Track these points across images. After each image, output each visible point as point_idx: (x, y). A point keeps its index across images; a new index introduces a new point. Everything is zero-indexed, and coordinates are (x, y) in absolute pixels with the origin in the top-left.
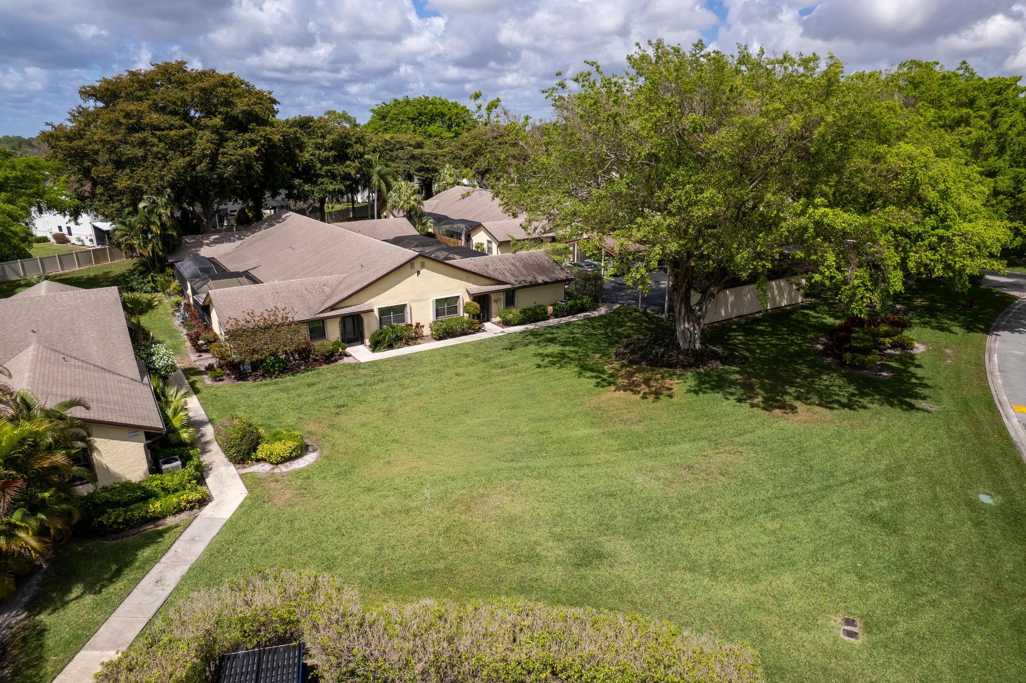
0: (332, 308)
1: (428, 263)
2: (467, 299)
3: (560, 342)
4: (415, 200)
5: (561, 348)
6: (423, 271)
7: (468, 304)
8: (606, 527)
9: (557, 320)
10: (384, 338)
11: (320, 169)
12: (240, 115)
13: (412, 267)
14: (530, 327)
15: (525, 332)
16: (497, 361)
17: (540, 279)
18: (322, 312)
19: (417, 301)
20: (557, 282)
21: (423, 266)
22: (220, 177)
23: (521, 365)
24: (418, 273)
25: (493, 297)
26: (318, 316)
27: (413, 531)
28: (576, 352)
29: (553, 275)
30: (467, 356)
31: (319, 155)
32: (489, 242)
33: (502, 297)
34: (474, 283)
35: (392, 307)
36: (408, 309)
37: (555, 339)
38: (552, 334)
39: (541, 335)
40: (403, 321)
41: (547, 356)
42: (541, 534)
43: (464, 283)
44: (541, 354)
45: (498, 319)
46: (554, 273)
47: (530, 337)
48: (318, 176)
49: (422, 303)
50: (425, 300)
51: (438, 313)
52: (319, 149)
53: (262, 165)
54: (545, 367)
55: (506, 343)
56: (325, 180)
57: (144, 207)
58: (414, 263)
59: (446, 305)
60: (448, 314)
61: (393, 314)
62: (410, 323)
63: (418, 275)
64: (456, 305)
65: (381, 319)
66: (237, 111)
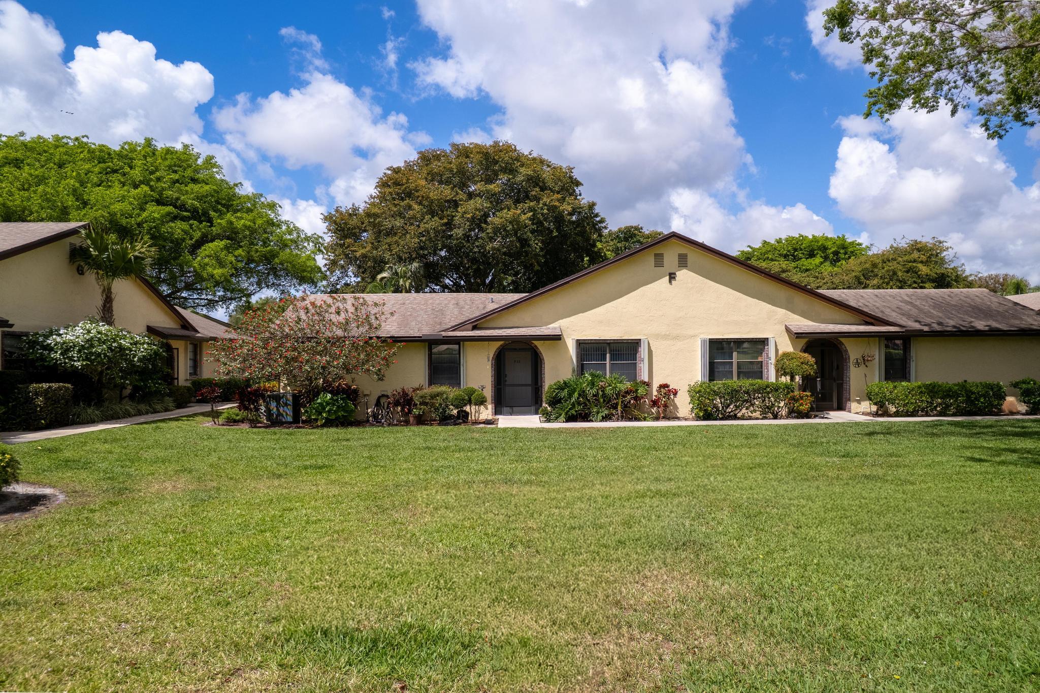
0: (479, 325)
1: (693, 255)
2: (786, 346)
6: (683, 275)
7: (788, 356)
10: (570, 394)
13: (659, 260)
18: (453, 329)
19: (666, 337)
21: (683, 262)
24: (672, 277)
26: (444, 334)
33: (877, 353)
34: (805, 315)
35: (609, 342)
36: (643, 352)
40: (634, 376)
43: (781, 312)
49: (678, 344)
50: (684, 336)
51: (715, 371)
57: (382, 279)
58: (662, 255)
59: (735, 354)
60: (739, 378)
61: (611, 360)
62: (646, 380)
63: (670, 282)
64: (760, 359)
65: (582, 365)
66: (520, 178)
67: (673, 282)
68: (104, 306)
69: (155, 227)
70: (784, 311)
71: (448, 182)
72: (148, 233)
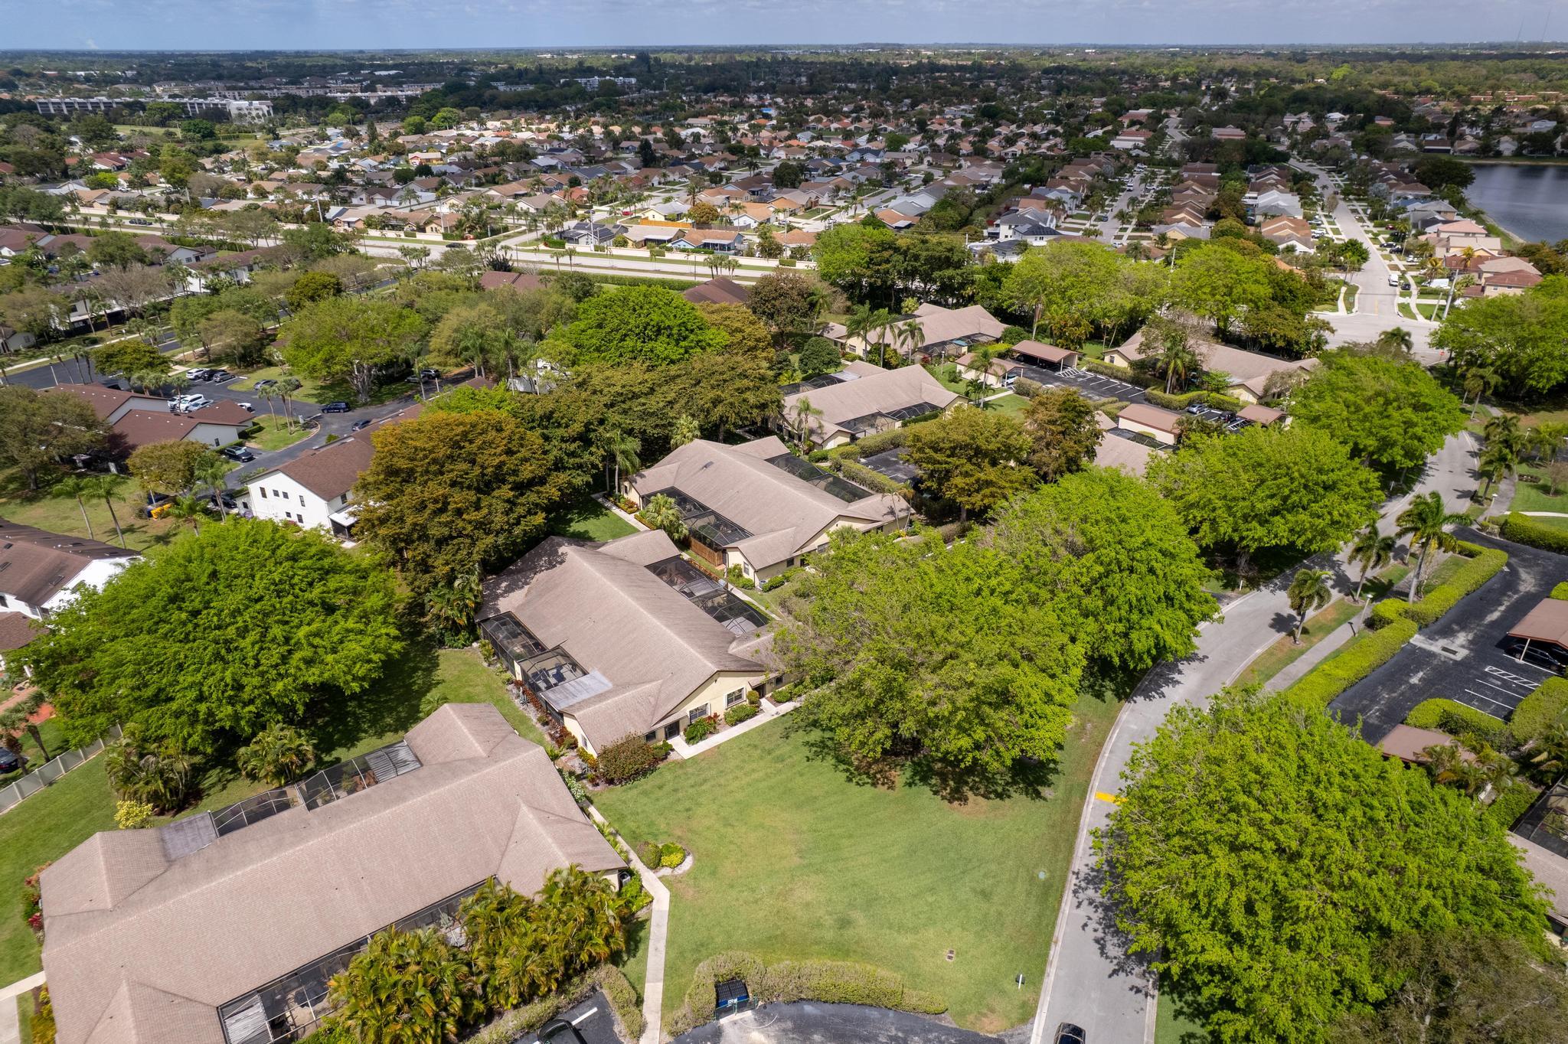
7: (750, 693)
8: (851, 905)
10: (692, 734)
19: (714, 698)
23: (795, 758)
27: (761, 914)
32: (746, 564)
35: (698, 708)
40: (706, 715)
41: (812, 745)
42: (821, 913)
49: (718, 699)
50: (720, 696)
55: (781, 728)
62: (711, 716)
65: (691, 718)
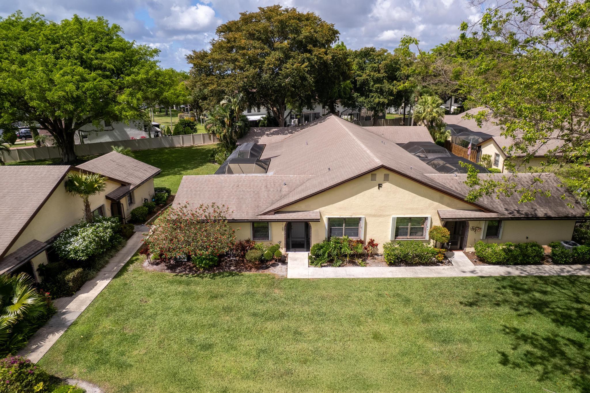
0: (277, 211)
1: (392, 175)
2: (438, 223)
3: (554, 313)
4: (437, 112)
5: (552, 326)
6: (386, 185)
7: (436, 229)
9: (557, 268)
10: (324, 253)
11: (373, 86)
12: (304, 40)
13: (373, 178)
14: (514, 271)
15: (504, 278)
16: (444, 325)
17: (541, 212)
18: (265, 214)
19: (374, 216)
20: (567, 218)
21: (386, 178)
22: (280, 85)
23: (475, 346)
24: (380, 186)
25: (471, 224)
26: (260, 217)
28: (580, 346)
29: (561, 209)
30: (407, 301)
31: (374, 76)
32: (497, 155)
33: (483, 226)
34: (448, 205)
35: (345, 219)
36: (362, 224)
37: (546, 304)
38: (545, 293)
39: (527, 291)
40: (357, 234)
41: (525, 338)
43: (436, 204)
44: (515, 331)
45: (472, 250)
46: (563, 206)
47: (509, 291)
48: (371, 91)
49: (381, 219)
50: (384, 216)
51: (398, 232)
52: (375, 71)
53: (314, 78)
54: (517, 365)
55: (469, 293)
56: (375, 95)
57: (223, 104)
58: (375, 174)
59: (409, 224)
60: (410, 235)
61: (345, 226)
62: (363, 239)
63: (379, 188)
64: (422, 226)
65: (331, 229)
66: (301, 37)
67: (380, 188)
68: (86, 210)
69: (93, 93)
70: (438, 203)
71: (259, 39)
72: (90, 97)
